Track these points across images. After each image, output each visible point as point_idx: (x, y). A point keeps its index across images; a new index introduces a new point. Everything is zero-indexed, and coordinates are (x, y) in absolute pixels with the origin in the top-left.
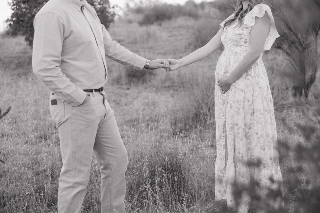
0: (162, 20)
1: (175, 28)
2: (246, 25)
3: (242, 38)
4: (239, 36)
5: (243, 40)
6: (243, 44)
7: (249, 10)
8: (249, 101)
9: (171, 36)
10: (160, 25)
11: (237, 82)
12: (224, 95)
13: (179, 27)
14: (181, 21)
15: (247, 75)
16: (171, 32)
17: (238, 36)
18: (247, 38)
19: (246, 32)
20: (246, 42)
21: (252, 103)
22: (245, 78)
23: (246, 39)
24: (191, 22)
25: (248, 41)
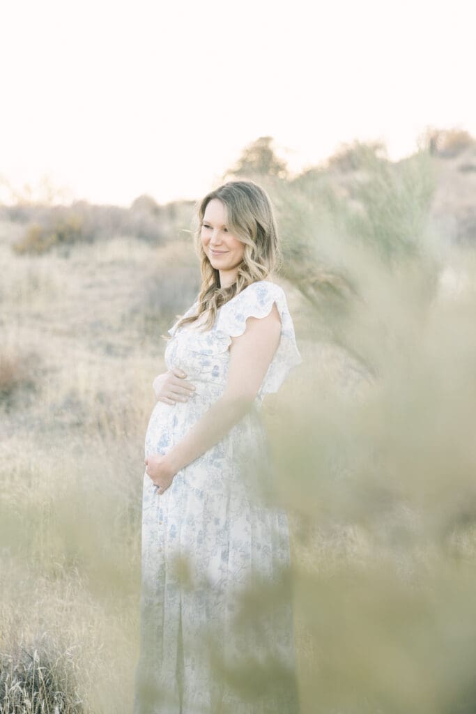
0: (72, 242)
1: (101, 265)
2: (219, 332)
3: (207, 364)
4: (199, 359)
5: (211, 368)
6: (210, 376)
7: (239, 289)
8: (217, 522)
9: (90, 286)
10: (67, 255)
11: (191, 469)
12: (161, 497)
13: (113, 263)
14: (117, 249)
15: (216, 456)
16: (92, 274)
17: (198, 357)
18: (220, 365)
19: (218, 349)
20: (216, 375)
21: (226, 528)
22: (212, 461)
23: (216, 367)
24: (141, 252)
25: (221, 371)
